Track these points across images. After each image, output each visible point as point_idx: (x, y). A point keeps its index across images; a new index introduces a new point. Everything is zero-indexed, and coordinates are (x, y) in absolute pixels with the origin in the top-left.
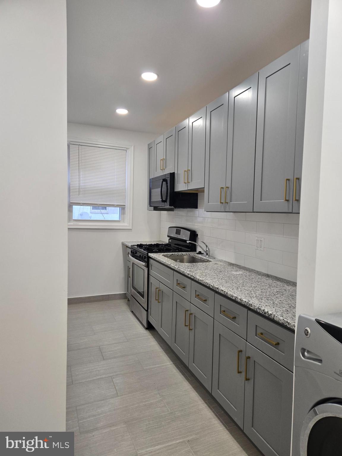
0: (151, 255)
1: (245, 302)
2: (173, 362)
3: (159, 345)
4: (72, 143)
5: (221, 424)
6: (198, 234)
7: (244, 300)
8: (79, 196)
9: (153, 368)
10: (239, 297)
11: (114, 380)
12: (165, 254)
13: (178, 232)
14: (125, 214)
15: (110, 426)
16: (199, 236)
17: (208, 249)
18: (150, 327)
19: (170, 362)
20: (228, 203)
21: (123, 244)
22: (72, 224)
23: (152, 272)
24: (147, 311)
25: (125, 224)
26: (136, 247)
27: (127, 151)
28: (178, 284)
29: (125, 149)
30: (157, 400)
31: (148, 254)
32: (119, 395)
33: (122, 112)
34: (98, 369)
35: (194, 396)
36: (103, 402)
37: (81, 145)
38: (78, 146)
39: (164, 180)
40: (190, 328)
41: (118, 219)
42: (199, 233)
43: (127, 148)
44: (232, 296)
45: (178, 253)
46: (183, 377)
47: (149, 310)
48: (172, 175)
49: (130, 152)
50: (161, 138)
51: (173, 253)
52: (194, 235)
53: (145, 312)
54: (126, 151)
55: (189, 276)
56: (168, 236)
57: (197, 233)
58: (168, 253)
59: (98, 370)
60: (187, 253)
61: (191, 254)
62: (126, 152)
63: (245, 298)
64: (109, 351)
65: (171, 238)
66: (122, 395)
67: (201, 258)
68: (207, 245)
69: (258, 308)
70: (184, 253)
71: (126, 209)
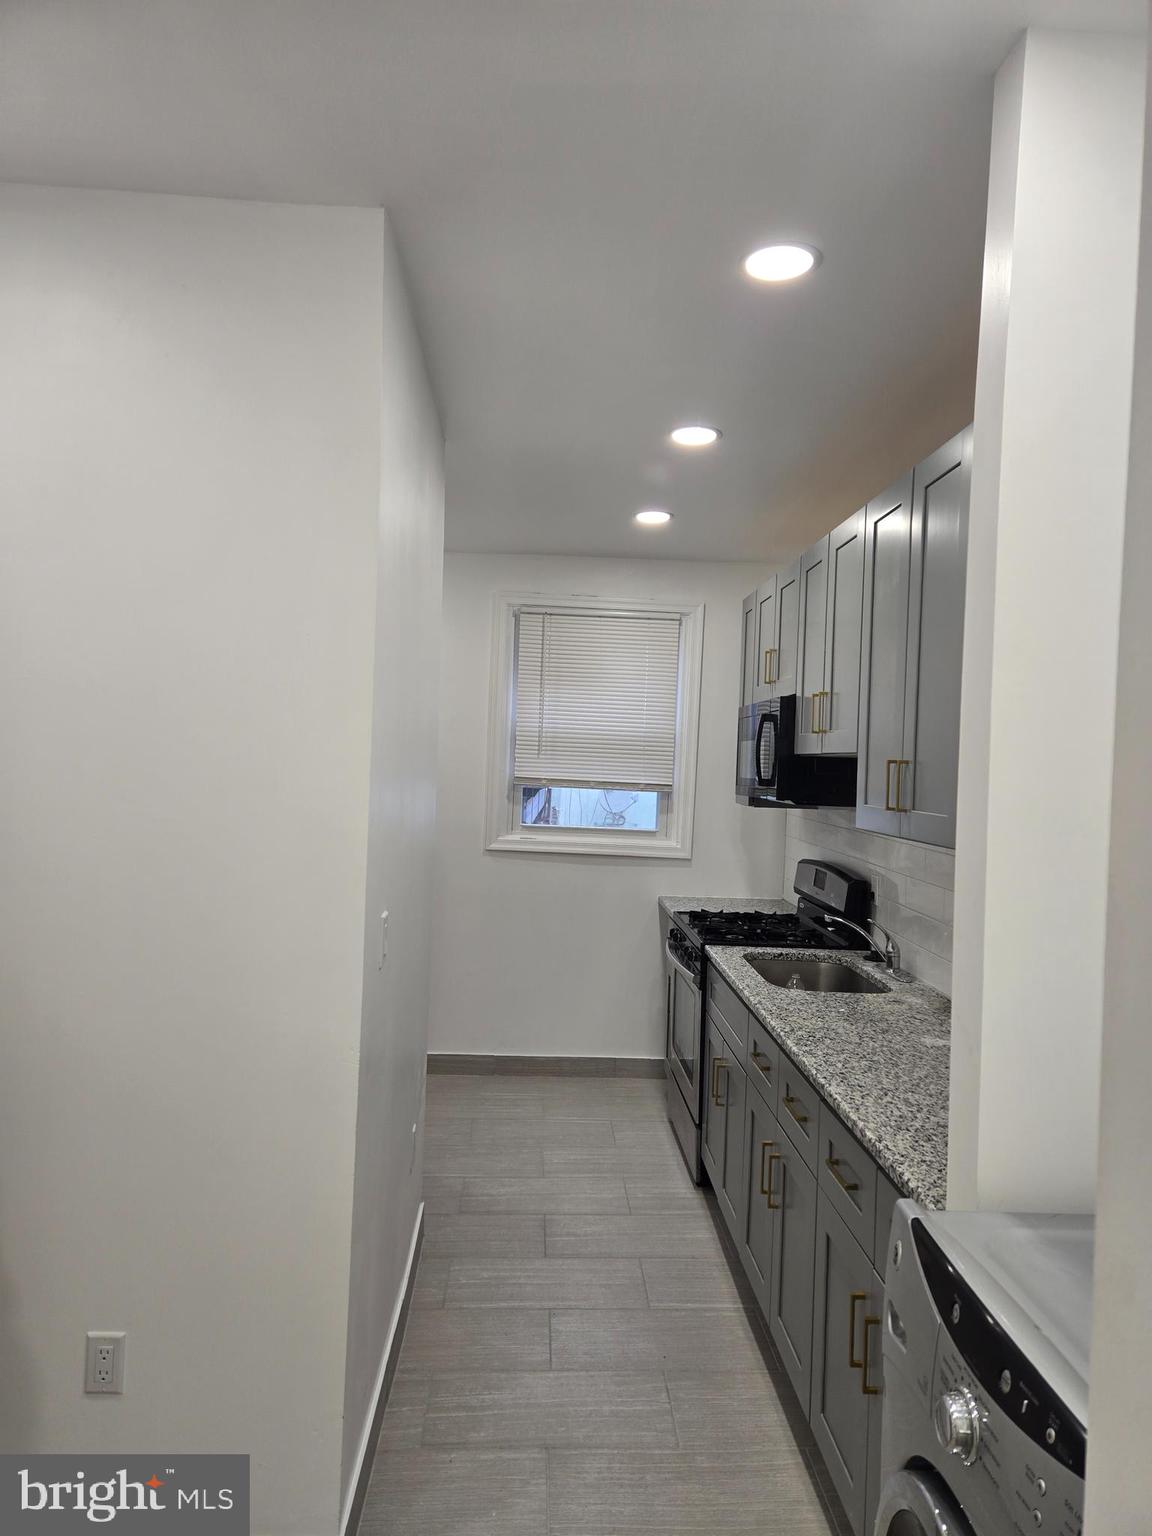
0: (715, 952)
1: (870, 1140)
2: (743, 1304)
3: (722, 1244)
4: (525, 609)
6: (873, 894)
7: (869, 1134)
8: (538, 758)
9: (677, 1310)
10: (861, 1124)
11: (553, 1321)
12: (750, 950)
13: (819, 882)
14: (672, 812)
15: (501, 1448)
16: (878, 901)
17: (893, 948)
18: (703, 1182)
19: (735, 1303)
20: (905, 811)
21: (662, 909)
22: (517, 837)
23: (713, 1006)
24: (699, 1126)
25: (672, 844)
26: (686, 919)
27: (684, 624)
28: (756, 1055)
29: (677, 616)
30: (655, 1408)
31: (703, 946)
32: (554, 1366)
33: (653, 518)
34: (522, 1281)
35: (773, 1420)
36: (503, 1376)
37: (551, 614)
38: (541, 616)
39: (766, 718)
40: (772, 1202)
41: (652, 827)
42: (878, 890)
43: (682, 614)
44: (848, 1118)
45: (801, 951)
46: (761, 1357)
47: (704, 1125)
48: (789, 703)
49: (692, 628)
50: (769, 589)
51: (785, 951)
52: (861, 895)
53: (693, 1130)
54: (678, 622)
55: (774, 1034)
56: (797, 891)
57: (873, 890)
58: (769, 950)
59: (520, 1284)
60: (834, 953)
61: (844, 959)
62: (680, 625)
63: (874, 1131)
64: (568, 1234)
65: (804, 897)
66: (562, 1370)
67: (868, 974)
68: (891, 934)
69: (892, 1166)
70: (821, 953)
71: (675, 796)
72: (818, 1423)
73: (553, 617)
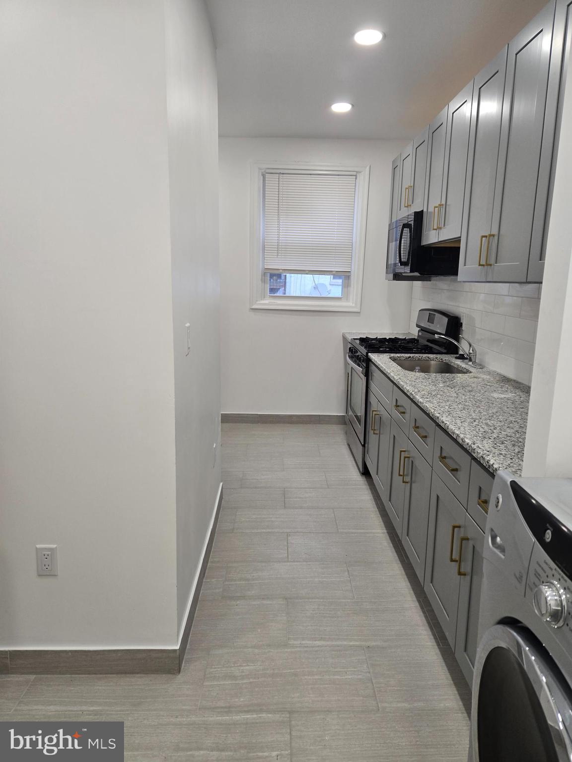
0: (374, 357)
1: (468, 444)
2: (387, 530)
3: (375, 501)
4: (268, 171)
5: (432, 637)
6: (462, 323)
7: (467, 441)
8: (277, 258)
9: (352, 533)
10: (462, 436)
11: (289, 538)
12: (392, 355)
13: (431, 320)
14: (350, 286)
15: (263, 599)
16: (464, 327)
17: (473, 351)
18: (366, 473)
19: (383, 530)
20: (491, 265)
21: (344, 338)
22: (267, 302)
23: (373, 386)
24: (364, 446)
25: (350, 305)
26: (358, 342)
27: (358, 177)
28: (397, 406)
29: (355, 173)
30: (341, 579)
31: (367, 353)
32: (289, 560)
33: (341, 107)
34: (273, 519)
35: (403, 585)
36: (264, 564)
37: (283, 174)
38: (278, 175)
39: (405, 226)
40: (405, 480)
41: (340, 296)
42: (464, 321)
43: (357, 172)
44: (454, 433)
45: (421, 355)
46: (396, 555)
47: (366, 445)
48: (419, 216)
49: (363, 179)
50: (409, 150)
51: (412, 355)
52: (455, 325)
53: (361, 448)
54: (355, 177)
55: (408, 394)
56: (418, 326)
57: (461, 321)
58: (403, 355)
59: (272, 521)
60: (439, 356)
61: (444, 359)
62: (356, 178)
63: (470, 439)
64: (296, 498)
65: (423, 329)
66: (294, 561)
67: (458, 365)
68: (471, 342)
69: (482, 457)
70: (431, 356)
71: (352, 277)
72: (429, 588)
73: (284, 175)
